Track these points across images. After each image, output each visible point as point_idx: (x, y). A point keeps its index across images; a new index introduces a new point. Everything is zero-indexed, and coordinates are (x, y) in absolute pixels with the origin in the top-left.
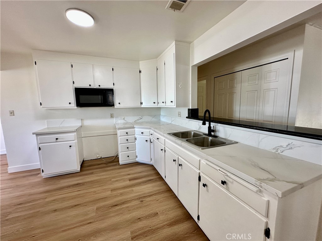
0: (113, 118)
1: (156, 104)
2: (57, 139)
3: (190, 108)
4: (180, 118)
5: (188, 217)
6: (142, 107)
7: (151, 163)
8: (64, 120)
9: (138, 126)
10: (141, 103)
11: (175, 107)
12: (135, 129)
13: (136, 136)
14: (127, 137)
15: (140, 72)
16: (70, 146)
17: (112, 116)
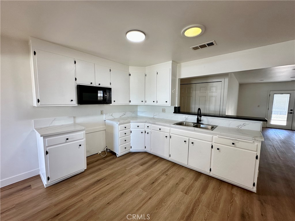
0: (103, 114)
1: (143, 102)
2: (67, 139)
3: (177, 106)
4: (164, 113)
6: (130, 104)
7: (145, 150)
8: (55, 119)
9: (133, 121)
10: (130, 101)
11: (170, 105)
12: (130, 123)
13: (131, 129)
14: (125, 131)
16: (80, 145)
17: (102, 113)
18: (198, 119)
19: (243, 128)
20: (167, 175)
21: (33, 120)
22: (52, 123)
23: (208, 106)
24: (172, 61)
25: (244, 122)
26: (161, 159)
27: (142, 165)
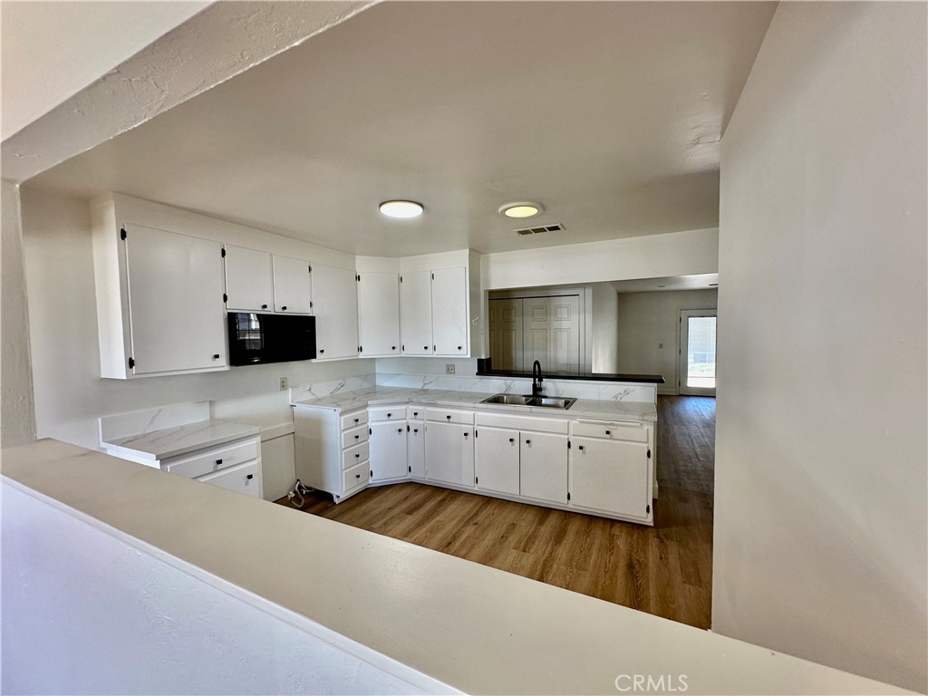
0: (286, 389)
1: (397, 350)
2: (219, 462)
3: (483, 357)
4: (452, 375)
5: (545, 512)
6: (360, 357)
7: (410, 477)
8: (160, 411)
9: (375, 402)
10: (360, 349)
11: (469, 356)
12: (368, 409)
13: (371, 425)
14: (355, 431)
15: (358, 278)
16: (250, 477)
17: (283, 386)
18: (534, 385)
19: (626, 399)
20: (476, 524)
21: (100, 420)
22: (152, 422)
23: (552, 353)
24: (470, 250)
25: (626, 387)
26: (453, 494)
27: (410, 512)
